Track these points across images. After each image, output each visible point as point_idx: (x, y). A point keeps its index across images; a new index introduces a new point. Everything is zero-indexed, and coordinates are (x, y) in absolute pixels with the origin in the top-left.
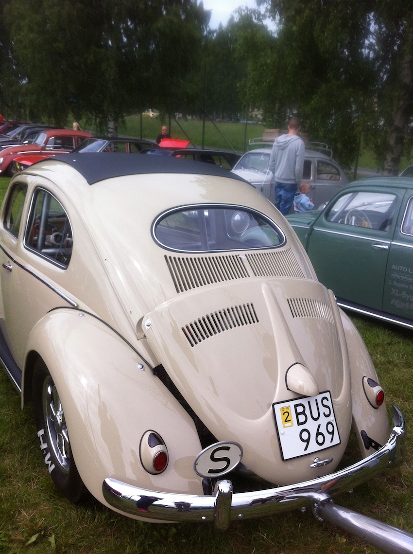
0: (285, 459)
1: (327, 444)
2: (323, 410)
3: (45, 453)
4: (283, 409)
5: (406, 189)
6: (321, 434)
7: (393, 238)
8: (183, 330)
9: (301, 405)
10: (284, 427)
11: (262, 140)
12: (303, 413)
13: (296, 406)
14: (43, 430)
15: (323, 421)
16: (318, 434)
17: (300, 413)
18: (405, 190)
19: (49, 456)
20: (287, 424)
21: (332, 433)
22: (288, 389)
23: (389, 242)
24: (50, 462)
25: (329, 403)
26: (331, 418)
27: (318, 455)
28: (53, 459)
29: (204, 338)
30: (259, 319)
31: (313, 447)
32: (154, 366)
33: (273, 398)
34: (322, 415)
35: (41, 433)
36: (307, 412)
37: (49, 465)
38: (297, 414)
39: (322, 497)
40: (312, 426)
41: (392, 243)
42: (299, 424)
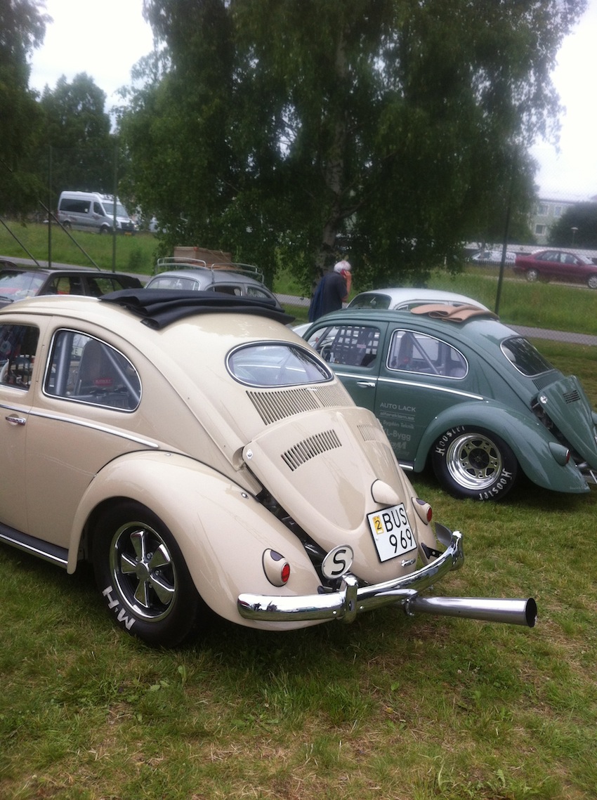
0: (382, 560)
1: (409, 548)
2: (402, 519)
3: (117, 610)
4: (374, 518)
5: (389, 322)
6: (404, 539)
7: (379, 375)
8: (282, 456)
9: (387, 514)
10: (378, 534)
11: (173, 261)
12: (389, 521)
13: (384, 515)
14: (111, 587)
15: (403, 528)
16: (402, 539)
17: (387, 522)
18: (386, 324)
19: (123, 612)
20: (380, 531)
21: (410, 538)
22: (375, 502)
23: (376, 379)
24: (126, 618)
25: (403, 513)
26: (408, 526)
27: (404, 557)
28: (131, 614)
29: (301, 463)
30: (342, 443)
31: (401, 550)
32: (256, 494)
33: (364, 509)
34: (402, 524)
35: (109, 590)
36: (392, 520)
37: (127, 621)
38: (386, 522)
39: (412, 592)
40: (396, 532)
41: (379, 379)
42: (388, 531)
